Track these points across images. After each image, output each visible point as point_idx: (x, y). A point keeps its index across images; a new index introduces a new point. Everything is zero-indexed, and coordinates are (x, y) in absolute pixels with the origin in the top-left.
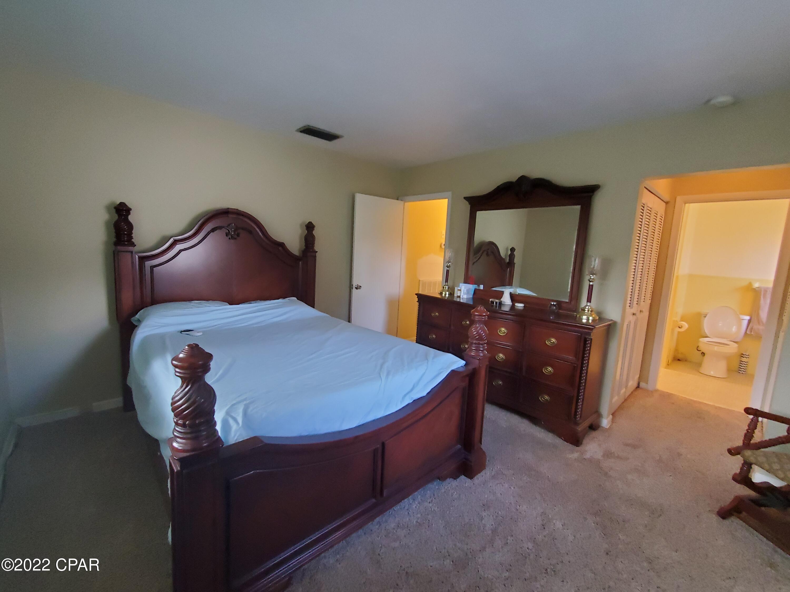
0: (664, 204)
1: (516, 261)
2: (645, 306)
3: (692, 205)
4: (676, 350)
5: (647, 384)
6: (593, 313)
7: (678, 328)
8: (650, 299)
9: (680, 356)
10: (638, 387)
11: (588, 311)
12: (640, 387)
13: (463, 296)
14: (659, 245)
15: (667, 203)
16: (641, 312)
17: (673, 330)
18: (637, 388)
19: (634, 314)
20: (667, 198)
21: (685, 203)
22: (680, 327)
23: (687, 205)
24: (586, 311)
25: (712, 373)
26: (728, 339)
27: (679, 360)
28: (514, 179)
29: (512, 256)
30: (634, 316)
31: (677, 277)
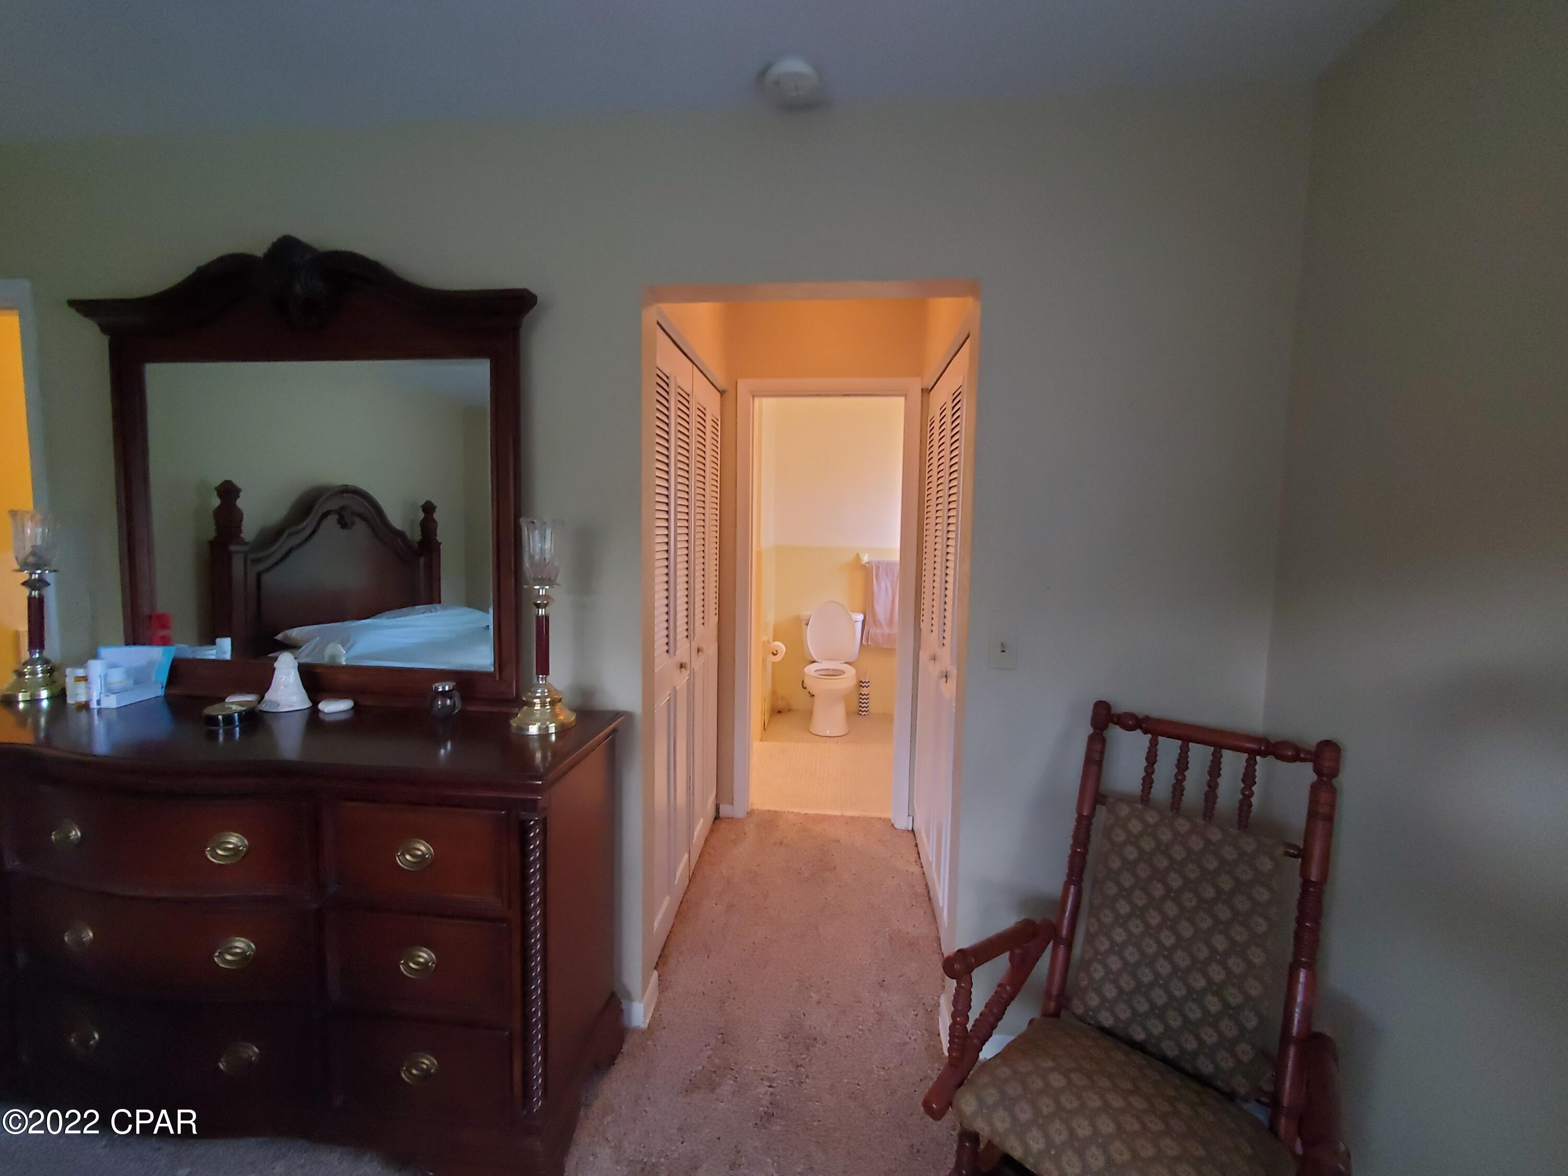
0: (718, 395)
1: (442, 535)
2: (707, 633)
3: (766, 401)
4: (774, 693)
5: (733, 804)
6: (558, 707)
7: (771, 654)
8: (716, 614)
9: (781, 704)
10: (717, 818)
11: (543, 705)
12: (720, 816)
13: (99, 702)
14: (719, 487)
15: (722, 393)
16: (700, 653)
17: (764, 660)
18: (715, 819)
19: (682, 666)
20: (721, 383)
21: (754, 397)
22: (775, 652)
23: (757, 400)
24: (538, 707)
25: (828, 732)
26: (841, 661)
27: (779, 712)
28: (258, 247)
29: (428, 525)
30: (683, 669)
31: (759, 554)
